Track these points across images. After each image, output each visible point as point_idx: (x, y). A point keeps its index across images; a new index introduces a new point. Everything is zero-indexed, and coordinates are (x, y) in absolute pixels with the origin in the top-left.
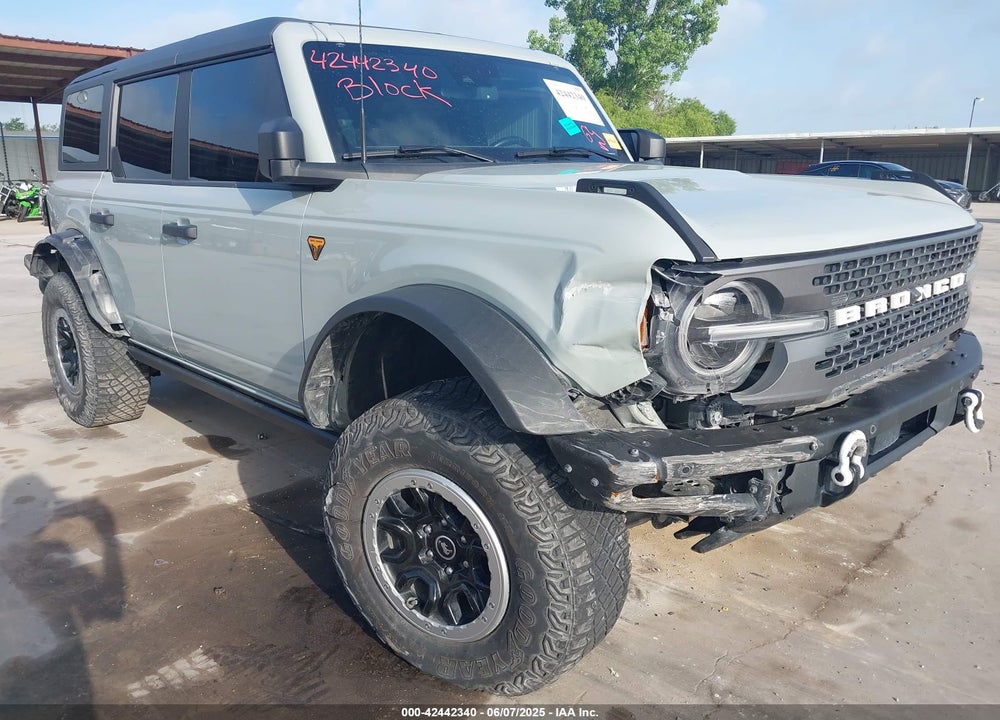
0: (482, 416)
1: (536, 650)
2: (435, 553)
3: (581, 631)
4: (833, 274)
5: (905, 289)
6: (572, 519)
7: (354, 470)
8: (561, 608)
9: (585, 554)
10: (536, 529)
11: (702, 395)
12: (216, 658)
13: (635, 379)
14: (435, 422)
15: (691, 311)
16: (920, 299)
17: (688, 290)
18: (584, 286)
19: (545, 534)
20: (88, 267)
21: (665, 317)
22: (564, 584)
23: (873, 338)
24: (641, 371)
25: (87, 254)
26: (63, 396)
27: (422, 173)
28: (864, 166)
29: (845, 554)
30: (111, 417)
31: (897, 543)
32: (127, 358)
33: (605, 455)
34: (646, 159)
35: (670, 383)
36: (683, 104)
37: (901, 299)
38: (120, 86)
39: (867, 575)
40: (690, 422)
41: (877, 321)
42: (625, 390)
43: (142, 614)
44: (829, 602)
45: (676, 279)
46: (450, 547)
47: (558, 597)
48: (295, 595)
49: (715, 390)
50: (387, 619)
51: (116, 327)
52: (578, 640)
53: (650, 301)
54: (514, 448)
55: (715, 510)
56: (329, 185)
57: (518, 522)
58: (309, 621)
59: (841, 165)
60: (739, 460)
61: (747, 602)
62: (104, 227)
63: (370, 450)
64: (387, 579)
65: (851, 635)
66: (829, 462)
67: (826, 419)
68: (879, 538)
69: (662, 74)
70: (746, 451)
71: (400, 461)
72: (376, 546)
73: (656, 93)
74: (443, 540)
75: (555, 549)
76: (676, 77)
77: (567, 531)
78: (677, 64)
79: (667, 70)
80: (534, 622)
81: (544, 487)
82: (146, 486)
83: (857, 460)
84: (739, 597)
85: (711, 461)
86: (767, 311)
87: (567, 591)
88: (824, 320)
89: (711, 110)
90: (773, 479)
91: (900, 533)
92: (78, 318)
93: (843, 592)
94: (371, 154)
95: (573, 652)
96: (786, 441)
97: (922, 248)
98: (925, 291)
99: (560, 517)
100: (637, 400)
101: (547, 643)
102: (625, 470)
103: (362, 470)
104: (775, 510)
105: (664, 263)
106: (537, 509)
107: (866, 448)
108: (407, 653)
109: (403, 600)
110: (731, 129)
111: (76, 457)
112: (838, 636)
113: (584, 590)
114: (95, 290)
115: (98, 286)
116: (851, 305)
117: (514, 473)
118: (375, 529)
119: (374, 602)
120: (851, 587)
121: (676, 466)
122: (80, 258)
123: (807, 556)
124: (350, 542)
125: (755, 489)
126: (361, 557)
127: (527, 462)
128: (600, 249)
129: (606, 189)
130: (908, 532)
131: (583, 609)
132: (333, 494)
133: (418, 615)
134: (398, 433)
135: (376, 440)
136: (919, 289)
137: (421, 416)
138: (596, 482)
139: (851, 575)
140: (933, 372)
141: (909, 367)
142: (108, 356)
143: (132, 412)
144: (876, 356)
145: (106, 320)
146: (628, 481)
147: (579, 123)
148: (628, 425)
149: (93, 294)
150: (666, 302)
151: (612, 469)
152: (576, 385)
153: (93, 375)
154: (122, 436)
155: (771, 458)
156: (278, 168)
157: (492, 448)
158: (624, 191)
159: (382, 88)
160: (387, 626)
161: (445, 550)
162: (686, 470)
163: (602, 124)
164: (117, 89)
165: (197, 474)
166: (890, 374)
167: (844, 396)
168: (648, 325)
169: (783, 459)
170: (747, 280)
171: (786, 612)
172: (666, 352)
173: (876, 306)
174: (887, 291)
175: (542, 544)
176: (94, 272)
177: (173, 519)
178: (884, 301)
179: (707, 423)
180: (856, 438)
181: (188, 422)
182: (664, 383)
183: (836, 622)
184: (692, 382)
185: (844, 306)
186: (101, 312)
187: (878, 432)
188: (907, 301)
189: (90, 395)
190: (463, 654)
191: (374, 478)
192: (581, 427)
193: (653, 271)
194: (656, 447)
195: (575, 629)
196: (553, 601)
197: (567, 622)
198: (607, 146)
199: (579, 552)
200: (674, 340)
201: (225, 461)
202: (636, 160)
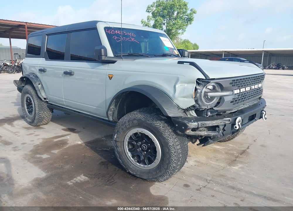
0: (155, 115)
1: (168, 169)
2: (142, 149)
3: (178, 164)
4: (234, 82)
5: (249, 86)
6: (176, 137)
7: (122, 129)
8: (174, 158)
9: (179, 145)
10: (169, 140)
11: (206, 109)
12: (87, 176)
13: (192, 105)
14: (144, 117)
15: (204, 90)
16: (252, 89)
17: (204, 85)
18: (181, 84)
19: (170, 141)
20: (38, 83)
21: (199, 91)
22: (175, 152)
23: (243, 97)
24: (194, 103)
25: (37, 80)
26: (27, 118)
27: (135, 60)
28: (235, 59)
29: (235, 153)
30: (41, 123)
31: (247, 150)
32: (47, 107)
33: (186, 122)
34: (184, 57)
35: (199, 106)
36: (184, 41)
37: (248, 89)
38: (48, 36)
39: (241, 157)
40: (203, 115)
41: (243, 93)
42: (189, 107)
43: (65, 168)
44: (233, 162)
45: (201, 82)
46: (146, 147)
47: (173, 156)
48: (102, 163)
49: (209, 107)
50: (130, 166)
51: (45, 99)
52: (178, 166)
53: (196, 87)
54: (163, 122)
55: (209, 135)
56: (113, 62)
57: (164, 138)
58: (107, 168)
59: (229, 58)
60: (214, 123)
61: (213, 163)
62: (43, 72)
63: (127, 124)
64: (130, 155)
65: (238, 169)
66: (234, 124)
67: (233, 115)
68: (243, 149)
69: (179, 32)
70: (216, 121)
71: (135, 126)
72: (127, 147)
73: (176, 38)
74: (144, 145)
75: (173, 144)
76: (182, 33)
77: (176, 140)
78: (183, 30)
79: (180, 31)
80: (167, 162)
81: (170, 130)
82: (55, 140)
83: (240, 124)
84: (211, 162)
85: (208, 123)
86: (220, 90)
87: (175, 154)
88: (232, 92)
89: (192, 43)
90: (221, 127)
91: (248, 148)
92: (34, 96)
93: (235, 160)
94: (123, 55)
95: (176, 169)
96: (224, 119)
97: (252, 77)
98: (253, 87)
99: (174, 137)
100: (192, 110)
101: (170, 167)
102: (190, 124)
103: (125, 129)
104: (222, 135)
105: (199, 79)
106: (169, 135)
107: (241, 121)
108: (135, 173)
109: (134, 160)
110: (198, 48)
111: (34, 133)
112: (235, 169)
113: (179, 154)
114: (40, 89)
115: (40, 88)
116: (237, 89)
117: (163, 127)
118: (127, 143)
119: (126, 161)
120: (237, 159)
121: (201, 124)
122: (35, 80)
123: (226, 153)
124: (120, 147)
125: (217, 130)
126: (123, 151)
127: (166, 125)
128: (184, 76)
129: (184, 63)
130: (250, 148)
131: (179, 158)
132: (117, 135)
133: (138, 164)
134: (134, 119)
135: (129, 121)
136: (252, 87)
137: (140, 115)
138: (183, 128)
139: (237, 157)
140: (255, 106)
141: (250, 105)
142: (42, 106)
143: (47, 122)
144: (243, 101)
145: (43, 97)
146: (191, 127)
147: (168, 48)
148: (189, 116)
149: (39, 90)
150: (199, 88)
151: (187, 124)
152: (178, 106)
153: (38, 112)
154: (44, 128)
155: (221, 122)
156: (101, 58)
157: (158, 122)
158: (189, 64)
159: (123, 39)
160: (129, 167)
161: (145, 148)
162: (203, 125)
163: (173, 48)
164: (47, 37)
165: (68, 137)
166: (246, 106)
167: (236, 110)
168: (195, 93)
169: (224, 123)
170: (216, 83)
171: (222, 165)
172: (199, 99)
173: (243, 90)
174: (245, 87)
175: (170, 143)
176: (39, 84)
177: (66, 147)
178: (244, 89)
179: (207, 115)
180: (239, 119)
181: (62, 125)
182: (198, 106)
183: (234, 166)
184: (204, 106)
185: (236, 89)
186: (41, 95)
187: (244, 118)
188: (249, 89)
189: (37, 117)
190: (149, 172)
191: (127, 131)
192: (180, 115)
193: (196, 81)
194: (196, 120)
195: (177, 163)
196: (172, 157)
197: (175, 161)
198: (175, 53)
199: (178, 145)
200: (201, 96)
201: (74, 134)
202: (182, 57)
